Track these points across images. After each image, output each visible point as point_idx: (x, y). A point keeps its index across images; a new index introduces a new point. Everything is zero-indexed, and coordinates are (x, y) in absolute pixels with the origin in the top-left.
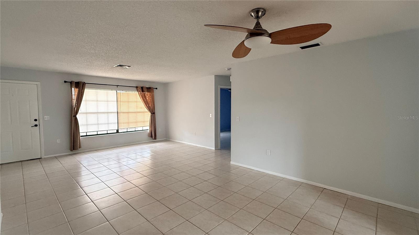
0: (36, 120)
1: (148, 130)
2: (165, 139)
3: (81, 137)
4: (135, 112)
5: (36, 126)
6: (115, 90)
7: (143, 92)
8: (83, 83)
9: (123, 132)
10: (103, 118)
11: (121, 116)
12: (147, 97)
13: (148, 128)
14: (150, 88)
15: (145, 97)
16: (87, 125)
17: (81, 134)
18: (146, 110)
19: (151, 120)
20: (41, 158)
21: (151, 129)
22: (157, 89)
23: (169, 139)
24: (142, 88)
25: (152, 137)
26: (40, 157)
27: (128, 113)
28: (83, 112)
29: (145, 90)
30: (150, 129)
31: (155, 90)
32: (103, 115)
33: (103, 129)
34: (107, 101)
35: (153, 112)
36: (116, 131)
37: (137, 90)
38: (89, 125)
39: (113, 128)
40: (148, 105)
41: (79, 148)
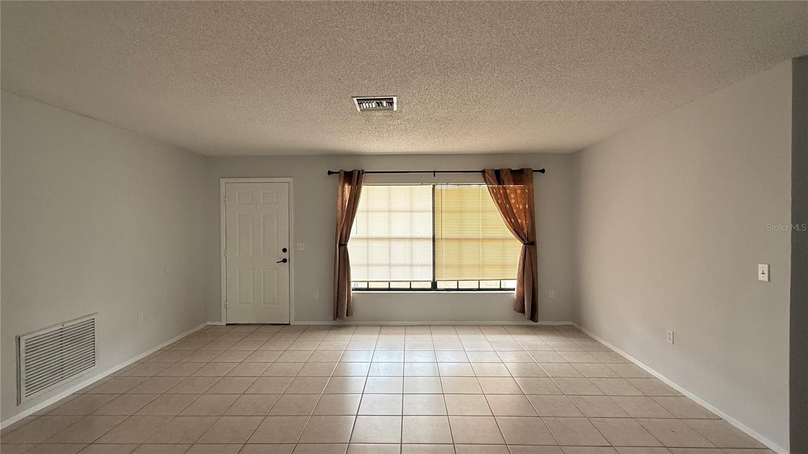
0: (285, 250)
1: (514, 290)
2: (571, 323)
3: (352, 292)
4: (479, 239)
5: (285, 261)
6: (428, 183)
7: (500, 184)
8: (359, 171)
9: (447, 290)
10: (400, 251)
11: (441, 246)
12: (513, 196)
13: (513, 284)
14: (521, 171)
15: (506, 196)
16: (368, 265)
17: (353, 286)
18: (510, 234)
19: (521, 262)
20: (289, 324)
21: (521, 289)
22: (543, 171)
24: (497, 173)
25: (523, 311)
26: (288, 323)
27: (459, 240)
28: (361, 236)
29: (505, 179)
30: (518, 288)
31: (537, 177)
32: (401, 244)
33: (400, 278)
34: (411, 211)
35: (531, 240)
36: (429, 286)
37: (486, 182)
39: (423, 279)
40: (511, 220)
41: (347, 315)
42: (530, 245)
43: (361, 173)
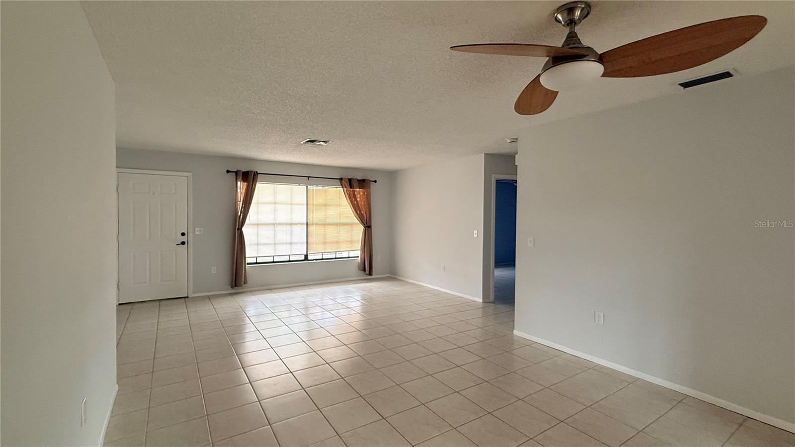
0: (183, 234)
1: (358, 257)
2: (389, 275)
3: (247, 266)
4: (337, 224)
5: (183, 243)
6: (304, 184)
7: (351, 188)
8: (254, 172)
9: (316, 260)
10: (283, 234)
11: (314, 231)
12: (358, 196)
13: (358, 253)
14: (364, 181)
15: (355, 197)
16: (258, 245)
17: (248, 260)
18: (356, 221)
19: (363, 239)
20: (188, 297)
21: (363, 256)
22: (375, 181)
23: (395, 275)
24: (350, 180)
25: (364, 270)
26: (186, 296)
27: (324, 225)
28: (253, 222)
29: (355, 185)
30: (361, 255)
31: (373, 185)
32: (284, 228)
33: (282, 252)
34: (291, 204)
35: (369, 224)
36: (303, 258)
37: (342, 185)
38: (261, 244)
39: (298, 252)
40: (360, 212)
41: (244, 284)
42: (368, 227)
43: (256, 174)
